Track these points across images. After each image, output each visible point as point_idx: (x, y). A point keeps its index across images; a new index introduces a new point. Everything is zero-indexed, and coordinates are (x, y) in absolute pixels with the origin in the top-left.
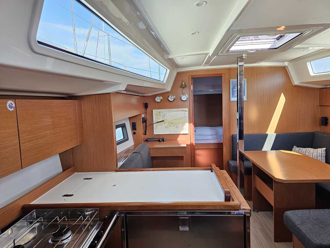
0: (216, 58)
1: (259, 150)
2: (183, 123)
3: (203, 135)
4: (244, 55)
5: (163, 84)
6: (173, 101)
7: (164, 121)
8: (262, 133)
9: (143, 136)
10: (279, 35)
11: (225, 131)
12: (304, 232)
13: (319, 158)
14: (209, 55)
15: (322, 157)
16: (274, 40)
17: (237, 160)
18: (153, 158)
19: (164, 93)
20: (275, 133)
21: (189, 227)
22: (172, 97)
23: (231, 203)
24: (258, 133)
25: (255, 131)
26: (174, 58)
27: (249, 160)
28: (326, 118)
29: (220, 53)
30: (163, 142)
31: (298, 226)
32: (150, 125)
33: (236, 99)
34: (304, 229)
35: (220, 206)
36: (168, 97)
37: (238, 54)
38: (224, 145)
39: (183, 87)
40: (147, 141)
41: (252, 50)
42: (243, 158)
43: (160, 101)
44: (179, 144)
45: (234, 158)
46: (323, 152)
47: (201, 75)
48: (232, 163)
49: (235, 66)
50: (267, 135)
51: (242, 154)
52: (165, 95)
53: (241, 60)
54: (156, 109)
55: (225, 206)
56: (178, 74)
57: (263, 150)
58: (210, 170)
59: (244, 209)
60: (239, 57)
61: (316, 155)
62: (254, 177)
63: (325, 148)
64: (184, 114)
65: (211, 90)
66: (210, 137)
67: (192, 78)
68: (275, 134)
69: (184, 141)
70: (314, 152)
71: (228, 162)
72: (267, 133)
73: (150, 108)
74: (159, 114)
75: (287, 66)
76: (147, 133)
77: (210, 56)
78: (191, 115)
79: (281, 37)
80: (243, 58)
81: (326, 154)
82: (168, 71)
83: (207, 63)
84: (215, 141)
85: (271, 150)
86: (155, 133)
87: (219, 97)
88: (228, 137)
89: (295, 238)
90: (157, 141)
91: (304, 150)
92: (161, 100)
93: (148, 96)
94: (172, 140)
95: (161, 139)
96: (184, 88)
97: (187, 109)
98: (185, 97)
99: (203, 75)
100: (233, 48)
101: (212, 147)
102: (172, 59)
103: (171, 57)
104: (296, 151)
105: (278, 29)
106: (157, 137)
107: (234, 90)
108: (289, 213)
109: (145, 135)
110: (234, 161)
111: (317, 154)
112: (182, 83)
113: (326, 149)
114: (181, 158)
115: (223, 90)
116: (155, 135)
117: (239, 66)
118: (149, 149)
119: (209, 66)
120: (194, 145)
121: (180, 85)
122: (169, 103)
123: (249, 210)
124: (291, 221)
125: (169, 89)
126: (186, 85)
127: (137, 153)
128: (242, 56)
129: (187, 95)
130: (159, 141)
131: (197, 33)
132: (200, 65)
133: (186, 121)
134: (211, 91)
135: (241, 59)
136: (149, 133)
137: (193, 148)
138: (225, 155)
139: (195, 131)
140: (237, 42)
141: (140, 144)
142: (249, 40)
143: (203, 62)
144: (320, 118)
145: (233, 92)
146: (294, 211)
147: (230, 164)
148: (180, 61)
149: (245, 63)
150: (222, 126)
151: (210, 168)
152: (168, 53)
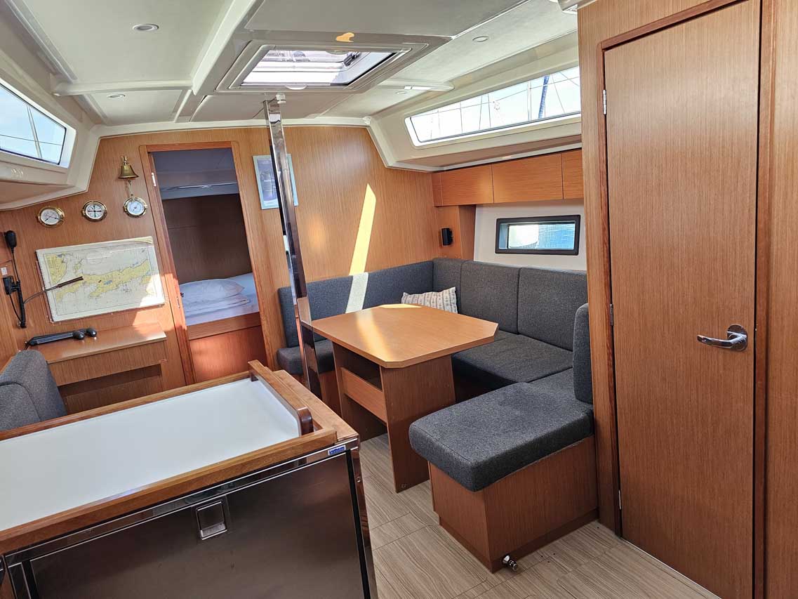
0: (209, 100)
1: (341, 314)
2: (145, 278)
3: (203, 302)
4: (278, 97)
5: (63, 172)
6: (101, 219)
7: (81, 279)
8: (340, 277)
9: (17, 334)
10: (349, 53)
11: (260, 282)
12: (448, 450)
13: (448, 308)
14: (189, 91)
15: (451, 305)
16: (340, 65)
17: (299, 345)
18: (65, 390)
19: (67, 198)
20: (365, 271)
21: (225, 523)
22: (97, 208)
23: (317, 434)
24: (334, 278)
25: (328, 275)
26: (87, 97)
27: (326, 339)
28: (448, 229)
29: (220, 88)
30: (88, 339)
31: (437, 443)
32: (34, 296)
33: (275, 203)
34: (446, 446)
35: (293, 448)
36: (84, 208)
37: (263, 94)
38: (262, 317)
39: (126, 178)
40: (31, 344)
41: (296, 84)
42: (311, 337)
43: (57, 221)
44: (141, 336)
45: (289, 341)
46: (452, 297)
47: (174, 145)
48: (288, 354)
49: (261, 122)
50: (352, 277)
51: (308, 327)
52: (73, 204)
53: (273, 108)
54: (47, 248)
55: (305, 445)
56: (104, 141)
57: (348, 311)
58: (248, 377)
59: (345, 439)
60: (268, 100)
61: (442, 304)
62: (341, 373)
63: (454, 288)
64: (143, 251)
65: (205, 186)
66: (224, 304)
67: (149, 153)
68: (367, 274)
69: (155, 324)
70: (438, 297)
71: (278, 354)
72: (350, 274)
73: (24, 246)
74: (63, 262)
75: (369, 126)
76: (30, 321)
77: (195, 94)
78: (163, 253)
79: (353, 58)
80: (279, 102)
81: (457, 298)
82: (72, 132)
83: (186, 114)
84: (240, 312)
85: (363, 309)
86: (56, 318)
87: (234, 201)
88: (269, 295)
89: (433, 469)
90: (69, 341)
91: (421, 297)
92: (62, 218)
93: (11, 211)
94: (117, 329)
95: (80, 332)
96: (129, 180)
97: (149, 239)
98: (138, 207)
99: (179, 144)
100: (252, 78)
101: (234, 327)
102: (81, 97)
103: (75, 90)
104: (409, 302)
105: (338, 39)
106: (66, 329)
107: (265, 181)
108: (418, 426)
109: (21, 330)
110: (291, 349)
111: (443, 302)
112: (122, 167)
113: (456, 289)
114: (155, 370)
115: (239, 183)
116: (58, 322)
117: (272, 123)
118: (48, 368)
119: (193, 121)
120: (186, 329)
121: (116, 174)
122: (87, 225)
123: (354, 438)
124: (423, 438)
125: (83, 186)
126: (136, 173)
127: (8, 383)
128: (275, 99)
129: (142, 200)
130: (76, 337)
131: (153, 28)
132: (168, 117)
133: (152, 268)
134: (205, 189)
135: (272, 105)
136: (34, 322)
137: (182, 338)
138: (269, 339)
139: (182, 294)
140: (260, 62)
141: (12, 359)
142: (284, 61)
143: (175, 111)
144: (439, 232)
145: (265, 186)
146: (426, 417)
147: (284, 357)
148: (105, 104)
149: (283, 117)
150: (252, 272)
151: (248, 372)
152: (67, 81)
